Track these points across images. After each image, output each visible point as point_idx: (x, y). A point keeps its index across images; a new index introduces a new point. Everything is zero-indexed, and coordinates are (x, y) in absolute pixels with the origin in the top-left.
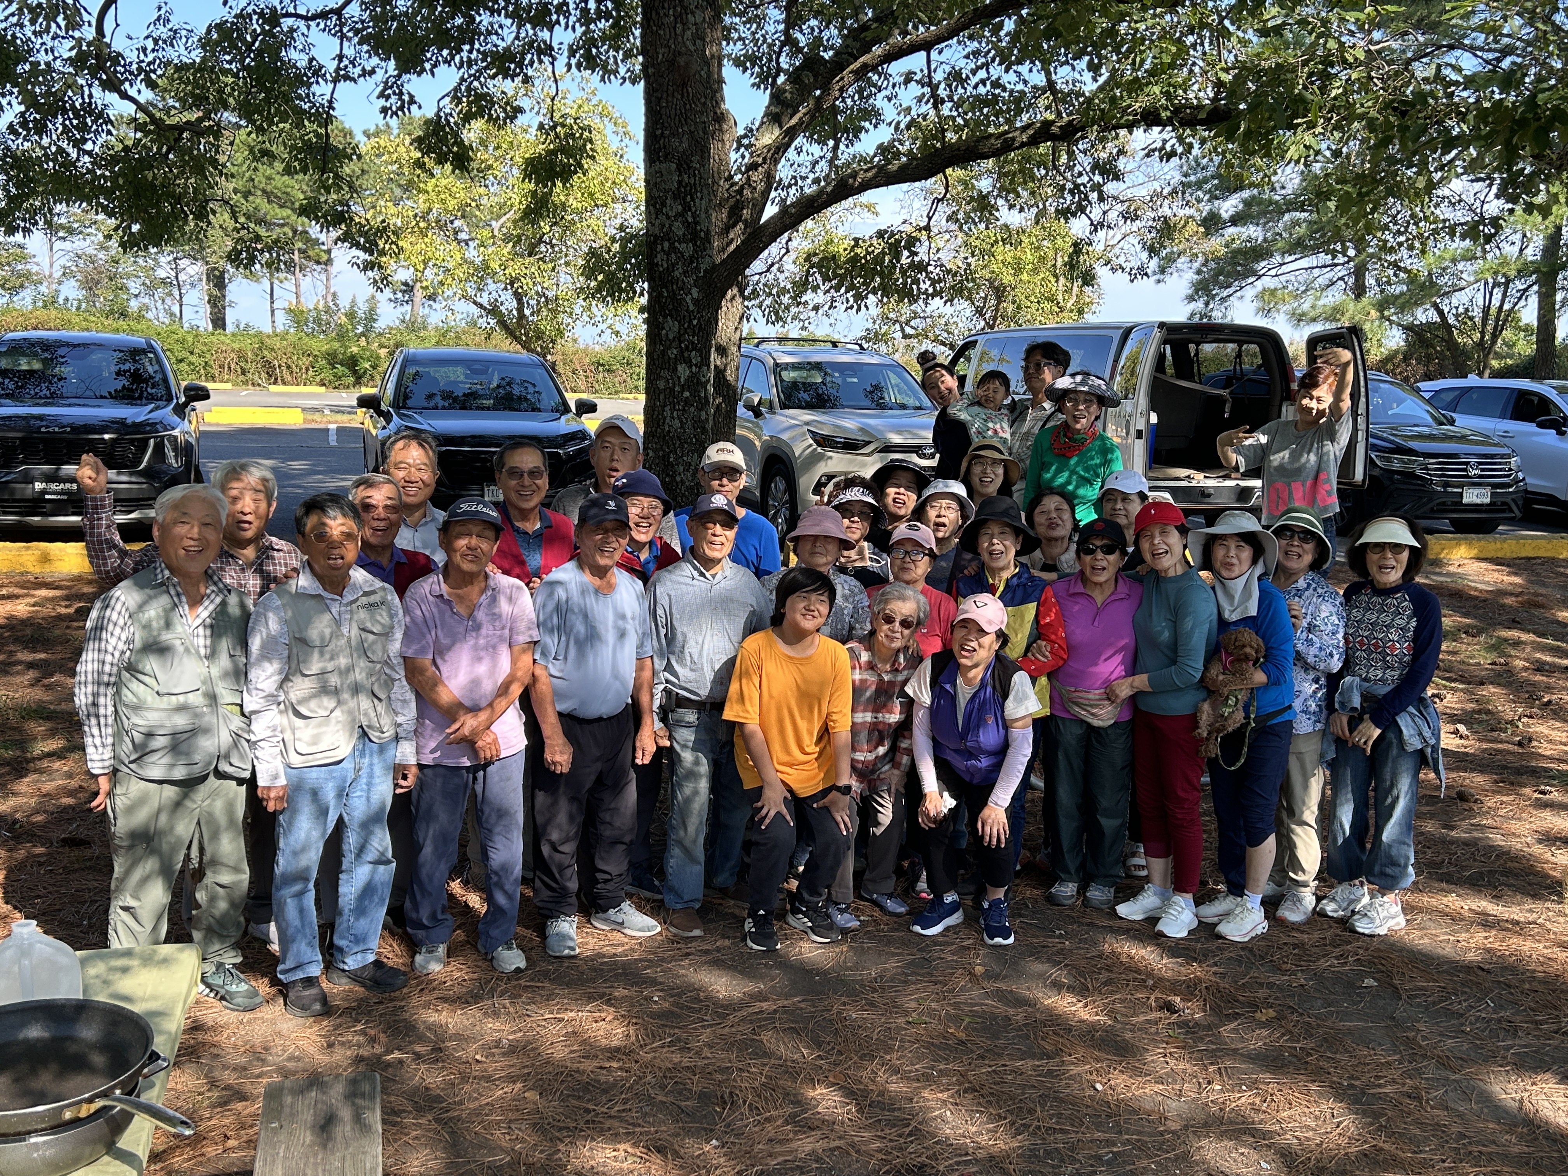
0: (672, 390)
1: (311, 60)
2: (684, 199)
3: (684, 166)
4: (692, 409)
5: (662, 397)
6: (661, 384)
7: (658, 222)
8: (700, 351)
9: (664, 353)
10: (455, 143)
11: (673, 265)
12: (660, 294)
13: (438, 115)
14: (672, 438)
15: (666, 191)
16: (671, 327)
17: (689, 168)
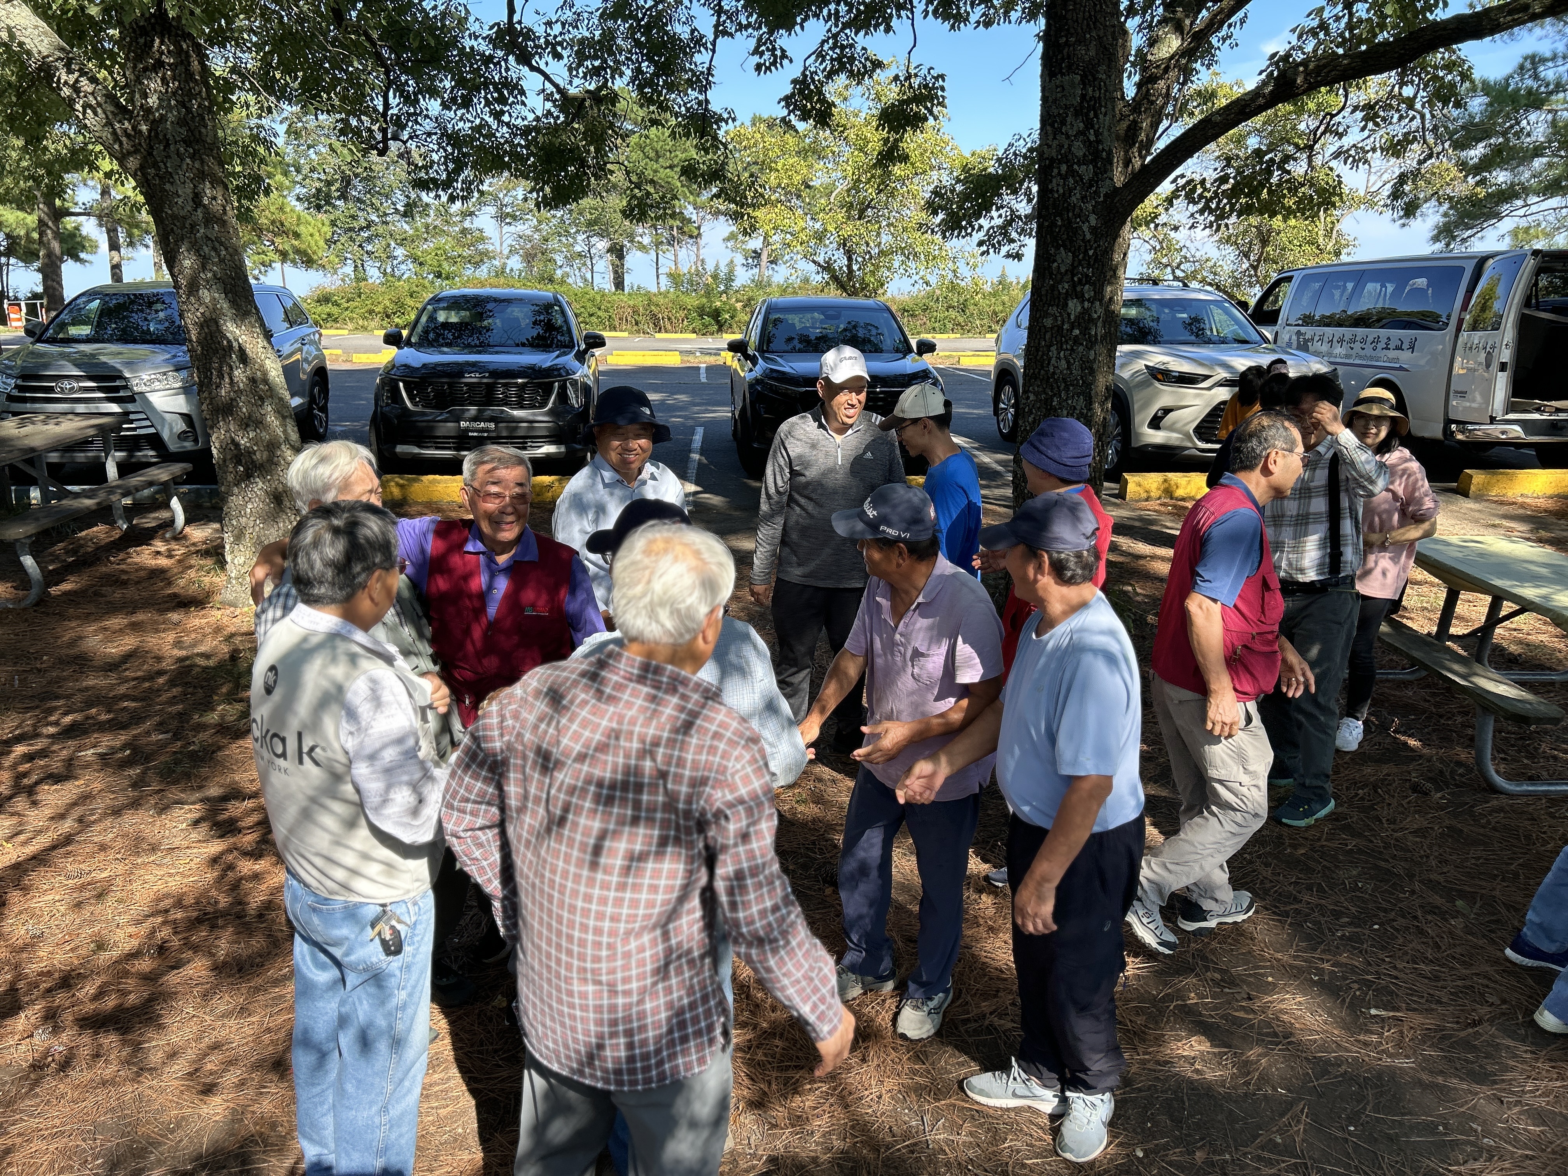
0: (1060, 328)
1: (692, 31)
2: (1087, 115)
3: (1089, 77)
4: (1081, 348)
5: (1048, 336)
6: (1048, 322)
7: (1056, 142)
8: (1093, 284)
9: (1053, 288)
10: (818, 100)
11: (1071, 190)
12: (1053, 224)
13: (804, 74)
14: (1056, 381)
15: (1067, 107)
16: (1064, 259)
17: (1095, 79)
